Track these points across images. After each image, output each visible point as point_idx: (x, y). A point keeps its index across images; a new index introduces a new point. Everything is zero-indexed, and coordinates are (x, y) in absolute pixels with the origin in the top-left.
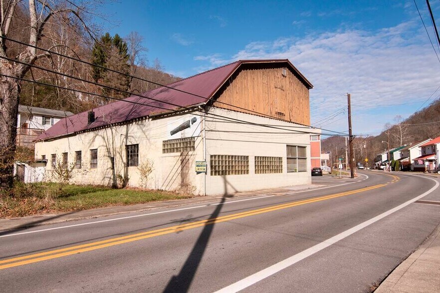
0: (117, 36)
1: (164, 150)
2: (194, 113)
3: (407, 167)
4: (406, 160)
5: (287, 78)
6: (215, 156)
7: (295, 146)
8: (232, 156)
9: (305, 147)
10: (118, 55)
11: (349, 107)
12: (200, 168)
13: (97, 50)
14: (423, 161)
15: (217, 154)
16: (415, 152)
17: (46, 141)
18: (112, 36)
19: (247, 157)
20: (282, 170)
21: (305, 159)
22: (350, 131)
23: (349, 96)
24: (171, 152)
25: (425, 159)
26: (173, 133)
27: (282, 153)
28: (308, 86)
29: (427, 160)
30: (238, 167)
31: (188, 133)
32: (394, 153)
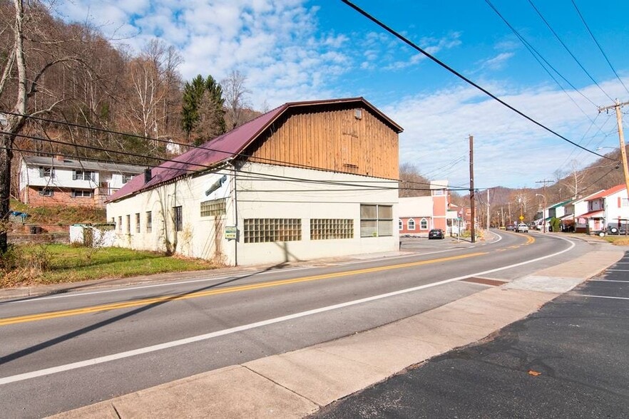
0: (210, 77)
1: (202, 213)
2: (219, 172)
3: (570, 228)
4: (570, 218)
5: (363, 121)
6: (251, 220)
7: (375, 205)
8: (276, 220)
9: (391, 206)
10: (210, 99)
11: (471, 152)
12: (230, 234)
13: (188, 96)
14: (587, 219)
15: (254, 217)
16: (581, 208)
17: (114, 201)
18: (205, 78)
19: (299, 220)
20: (352, 235)
21: (391, 220)
22: (472, 182)
23: (471, 138)
24: (207, 215)
25: (588, 217)
26: (208, 193)
27: (355, 214)
28: (397, 130)
29: (592, 218)
30: (286, 232)
31: (219, 194)
32: (557, 209)
